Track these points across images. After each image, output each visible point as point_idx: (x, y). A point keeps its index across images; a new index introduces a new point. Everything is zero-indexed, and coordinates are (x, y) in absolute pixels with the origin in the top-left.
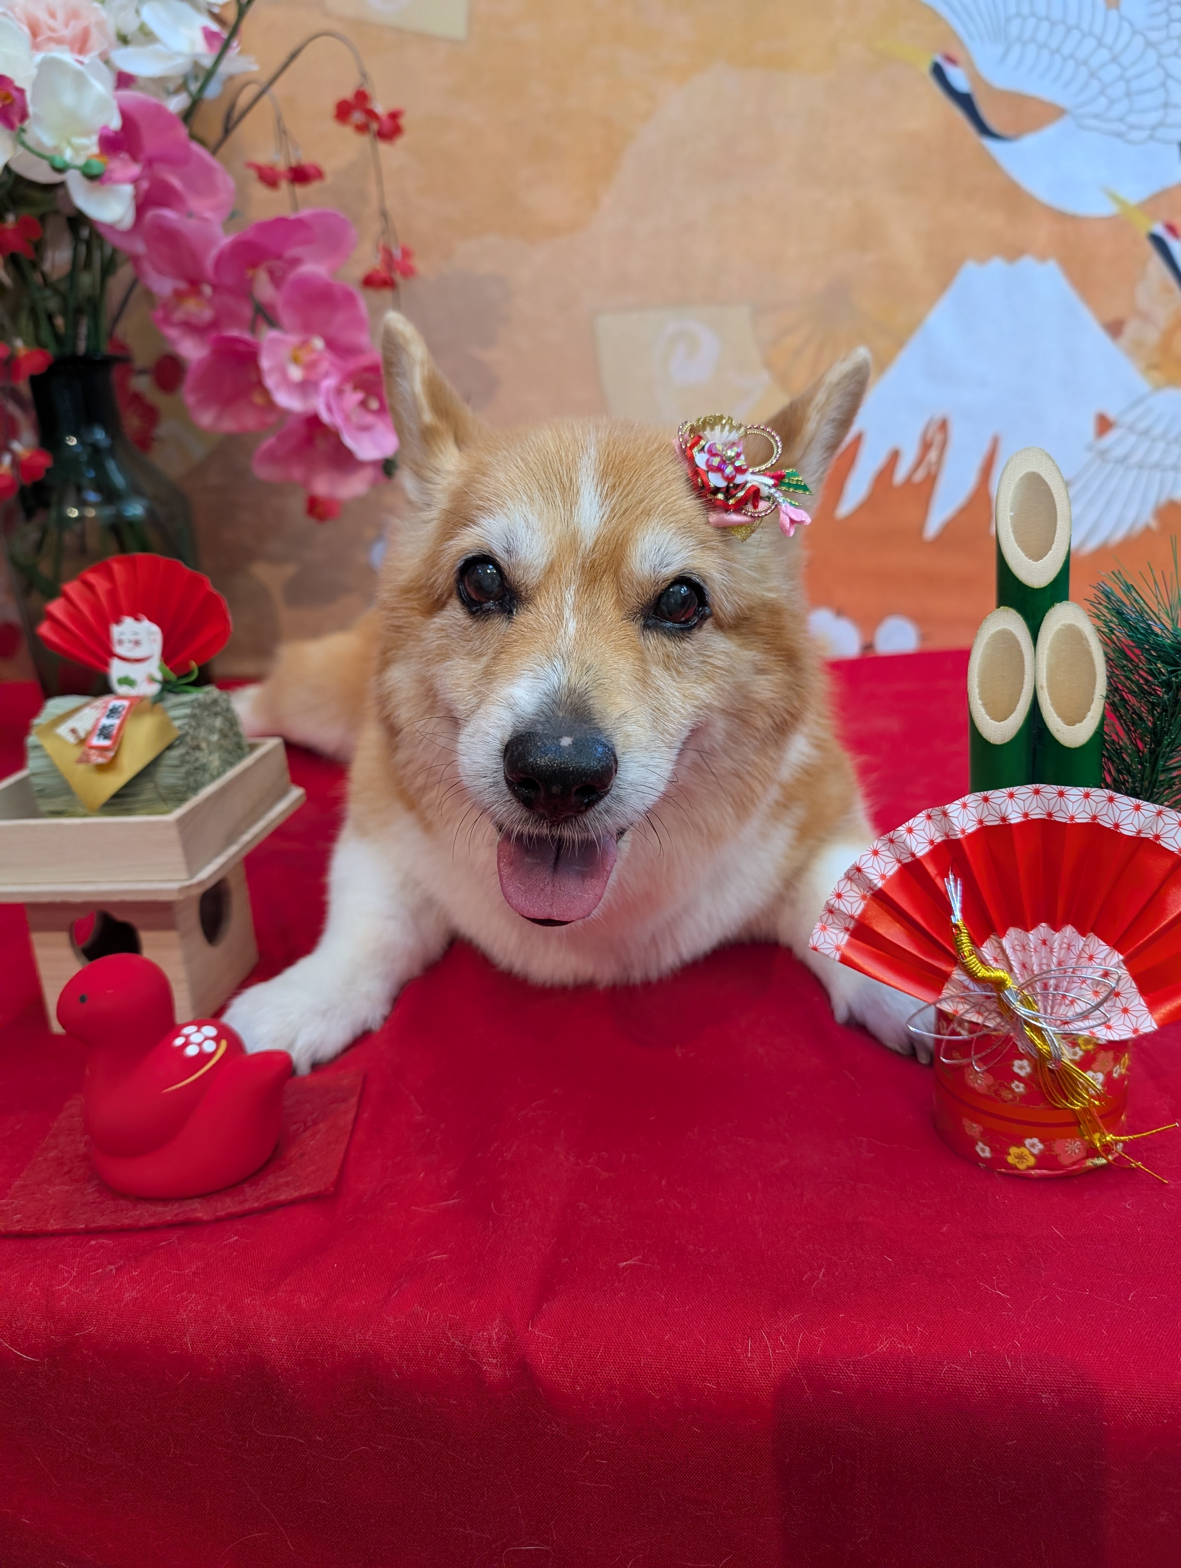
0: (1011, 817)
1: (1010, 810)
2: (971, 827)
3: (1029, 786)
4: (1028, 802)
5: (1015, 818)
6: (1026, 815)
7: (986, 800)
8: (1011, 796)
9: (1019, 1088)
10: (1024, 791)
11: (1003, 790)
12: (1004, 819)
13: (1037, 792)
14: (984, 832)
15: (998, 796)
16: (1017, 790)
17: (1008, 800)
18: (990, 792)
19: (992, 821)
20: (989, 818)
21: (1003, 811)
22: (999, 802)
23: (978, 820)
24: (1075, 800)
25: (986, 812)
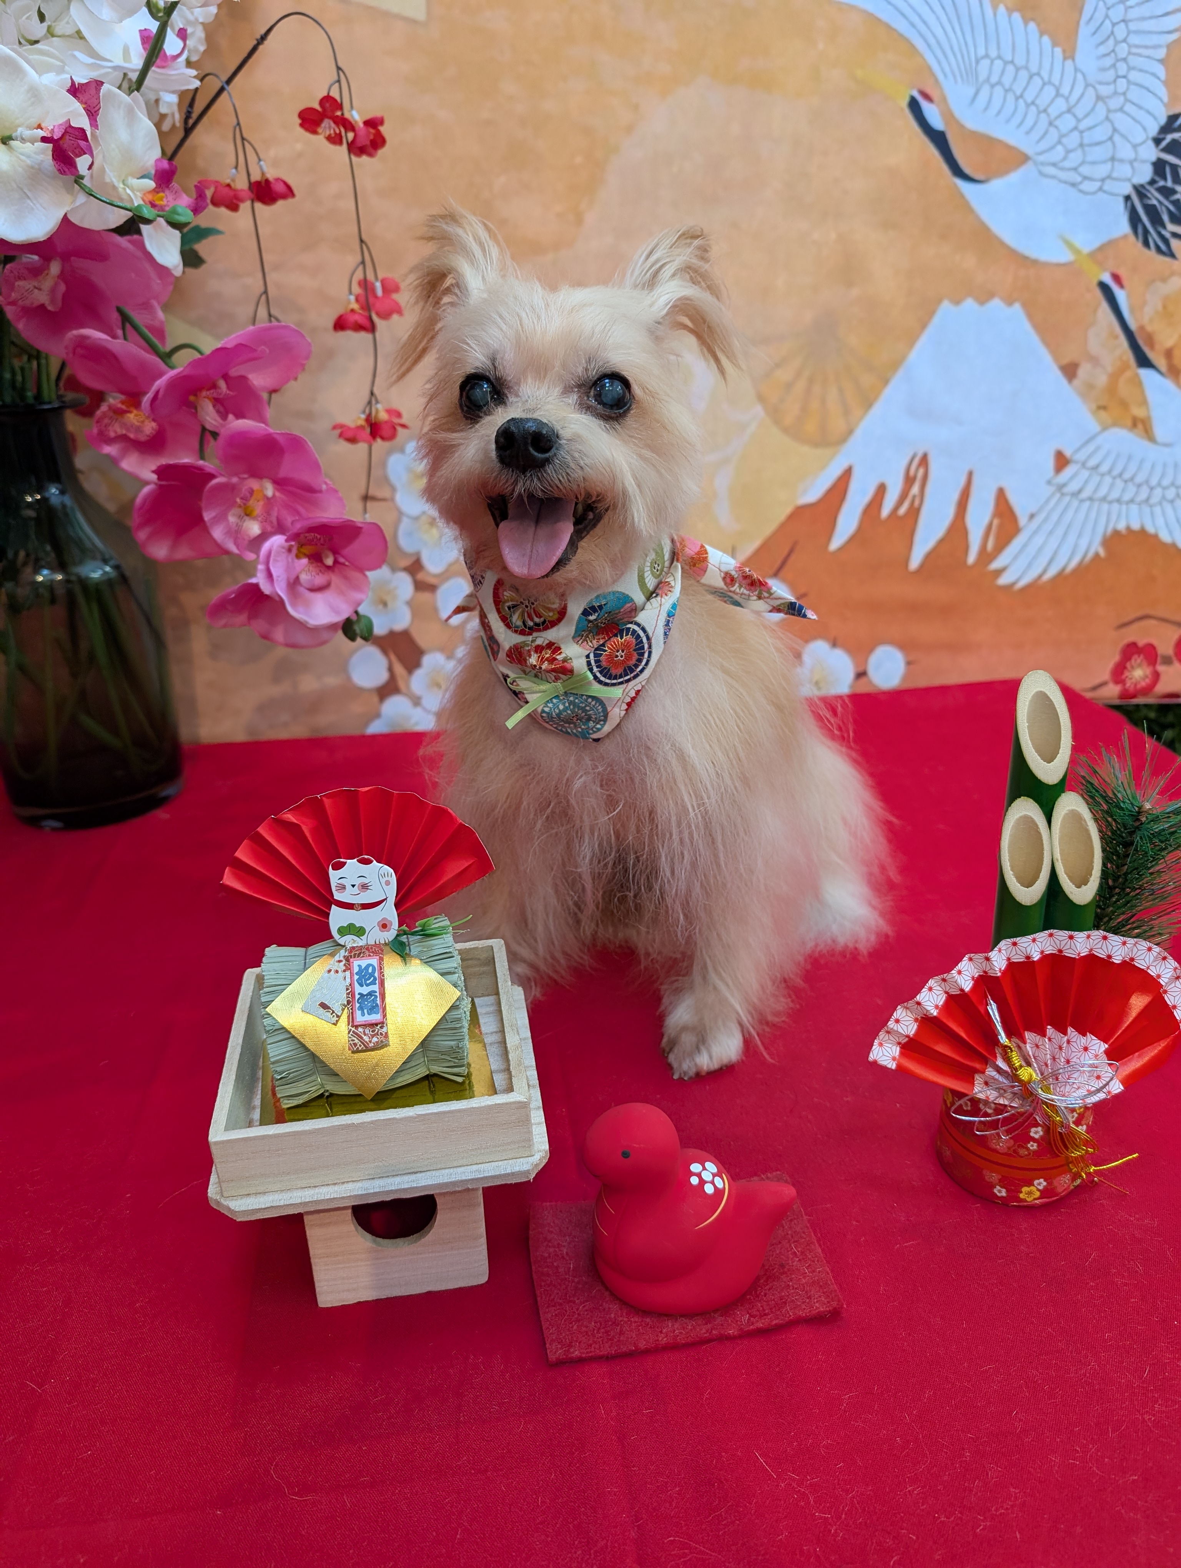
0: (1034, 956)
1: (1033, 950)
2: (1005, 965)
3: (1047, 932)
4: (1044, 943)
5: (1036, 957)
6: (1043, 953)
7: (1015, 944)
8: (1034, 940)
9: (1033, 1146)
10: (1042, 936)
11: (1029, 937)
12: (1028, 957)
13: (1052, 935)
14: (1013, 966)
15: (1024, 941)
16: (1039, 935)
17: (1031, 944)
18: (1018, 938)
19: (1018, 958)
20: (1017, 957)
21: (1028, 953)
22: (1025, 945)
23: (1008, 959)
24: (1080, 940)
25: (1014, 953)
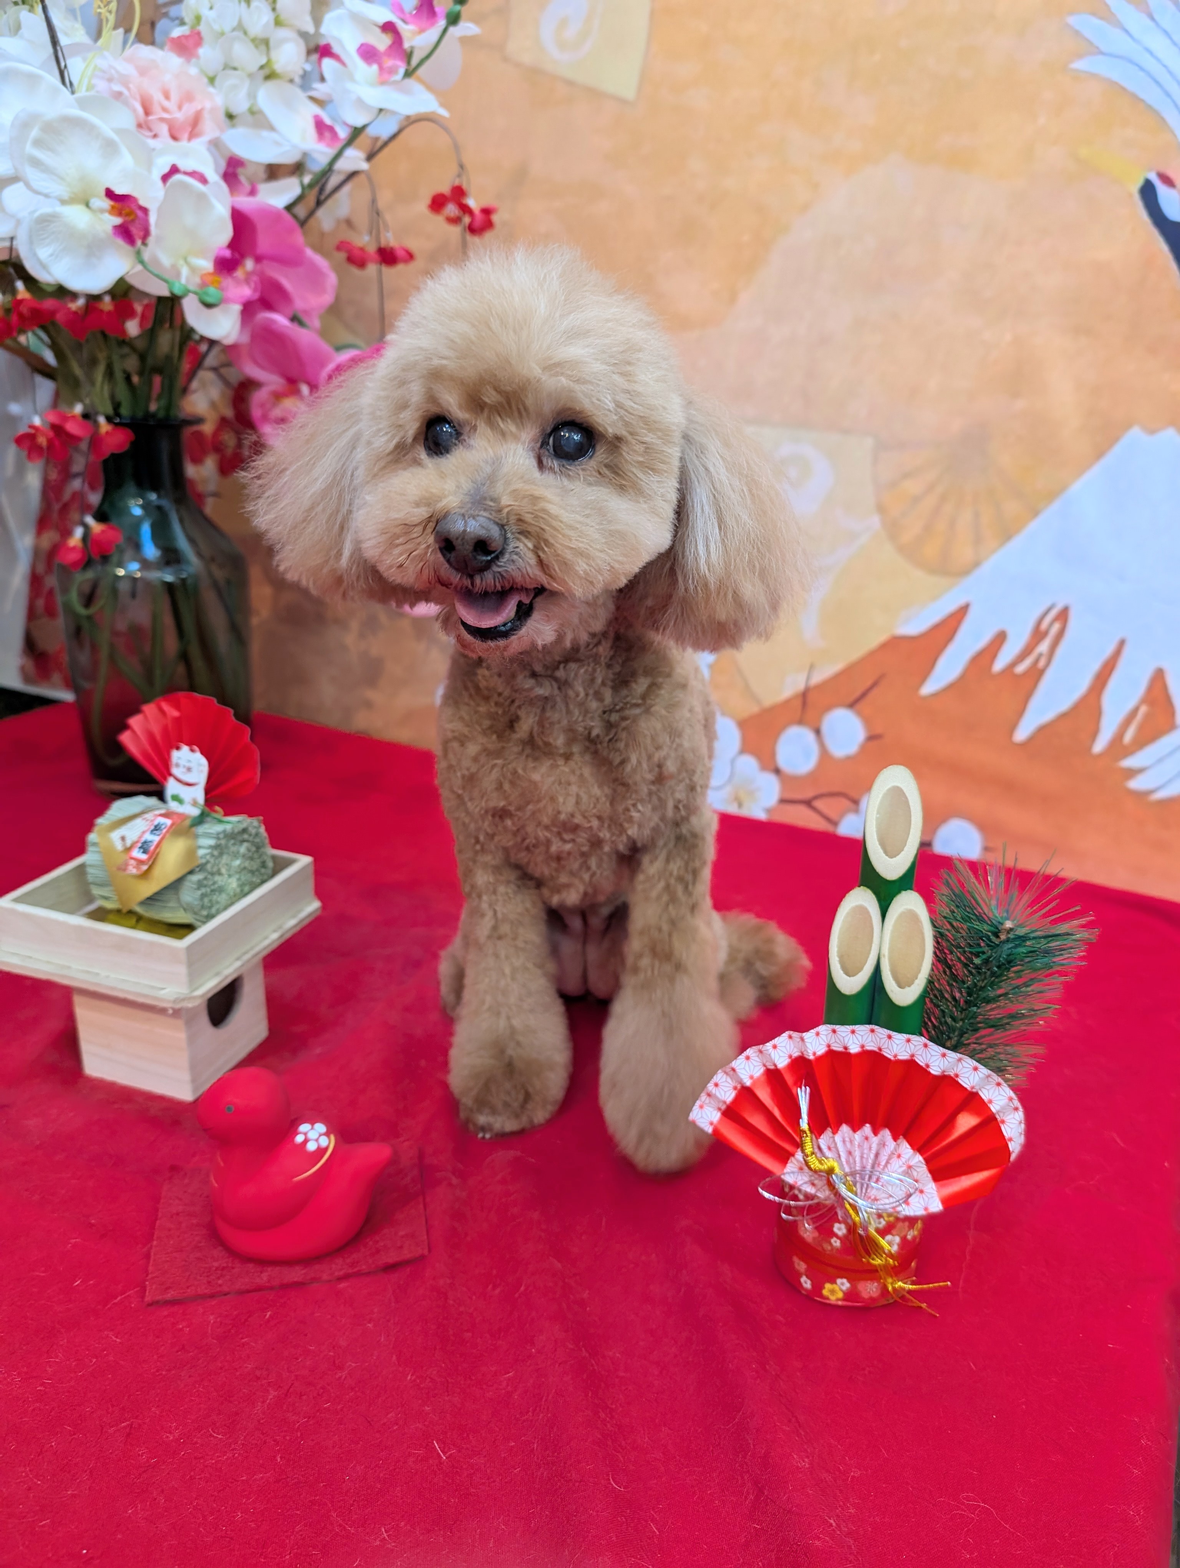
0: (850, 1047)
1: (851, 1041)
2: (821, 1050)
3: (867, 1026)
4: (865, 1038)
5: (854, 1049)
6: (863, 1046)
7: (834, 1031)
8: (853, 1032)
9: (836, 1243)
10: (863, 1030)
11: (848, 1027)
12: (846, 1048)
13: (872, 1031)
14: (831, 1053)
15: (843, 1030)
16: (857, 1027)
17: (850, 1035)
18: (838, 1026)
19: (837, 1047)
20: (836, 1045)
21: (846, 1042)
22: (844, 1034)
23: (829, 1046)
24: (897, 1042)
25: (833, 1040)
